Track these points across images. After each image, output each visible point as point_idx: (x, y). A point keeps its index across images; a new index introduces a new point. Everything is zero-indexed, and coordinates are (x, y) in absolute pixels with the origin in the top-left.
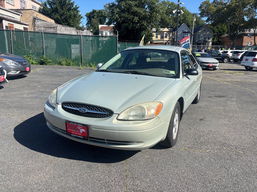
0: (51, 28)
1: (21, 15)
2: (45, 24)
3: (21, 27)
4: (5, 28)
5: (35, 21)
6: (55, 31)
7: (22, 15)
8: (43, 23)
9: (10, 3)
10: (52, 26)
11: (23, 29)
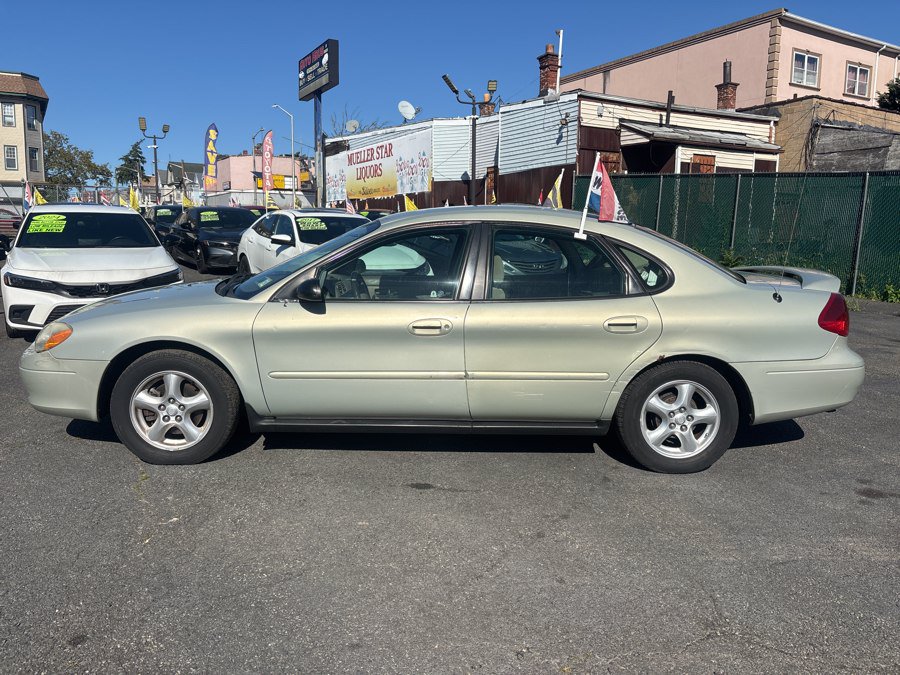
0: (865, 151)
1: (775, 122)
2: (849, 138)
3: (746, 162)
4: (678, 171)
5: (815, 134)
6: (877, 160)
7: (777, 119)
8: (842, 136)
9: (805, 84)
10: (871, 146)
11: (751, 166)
